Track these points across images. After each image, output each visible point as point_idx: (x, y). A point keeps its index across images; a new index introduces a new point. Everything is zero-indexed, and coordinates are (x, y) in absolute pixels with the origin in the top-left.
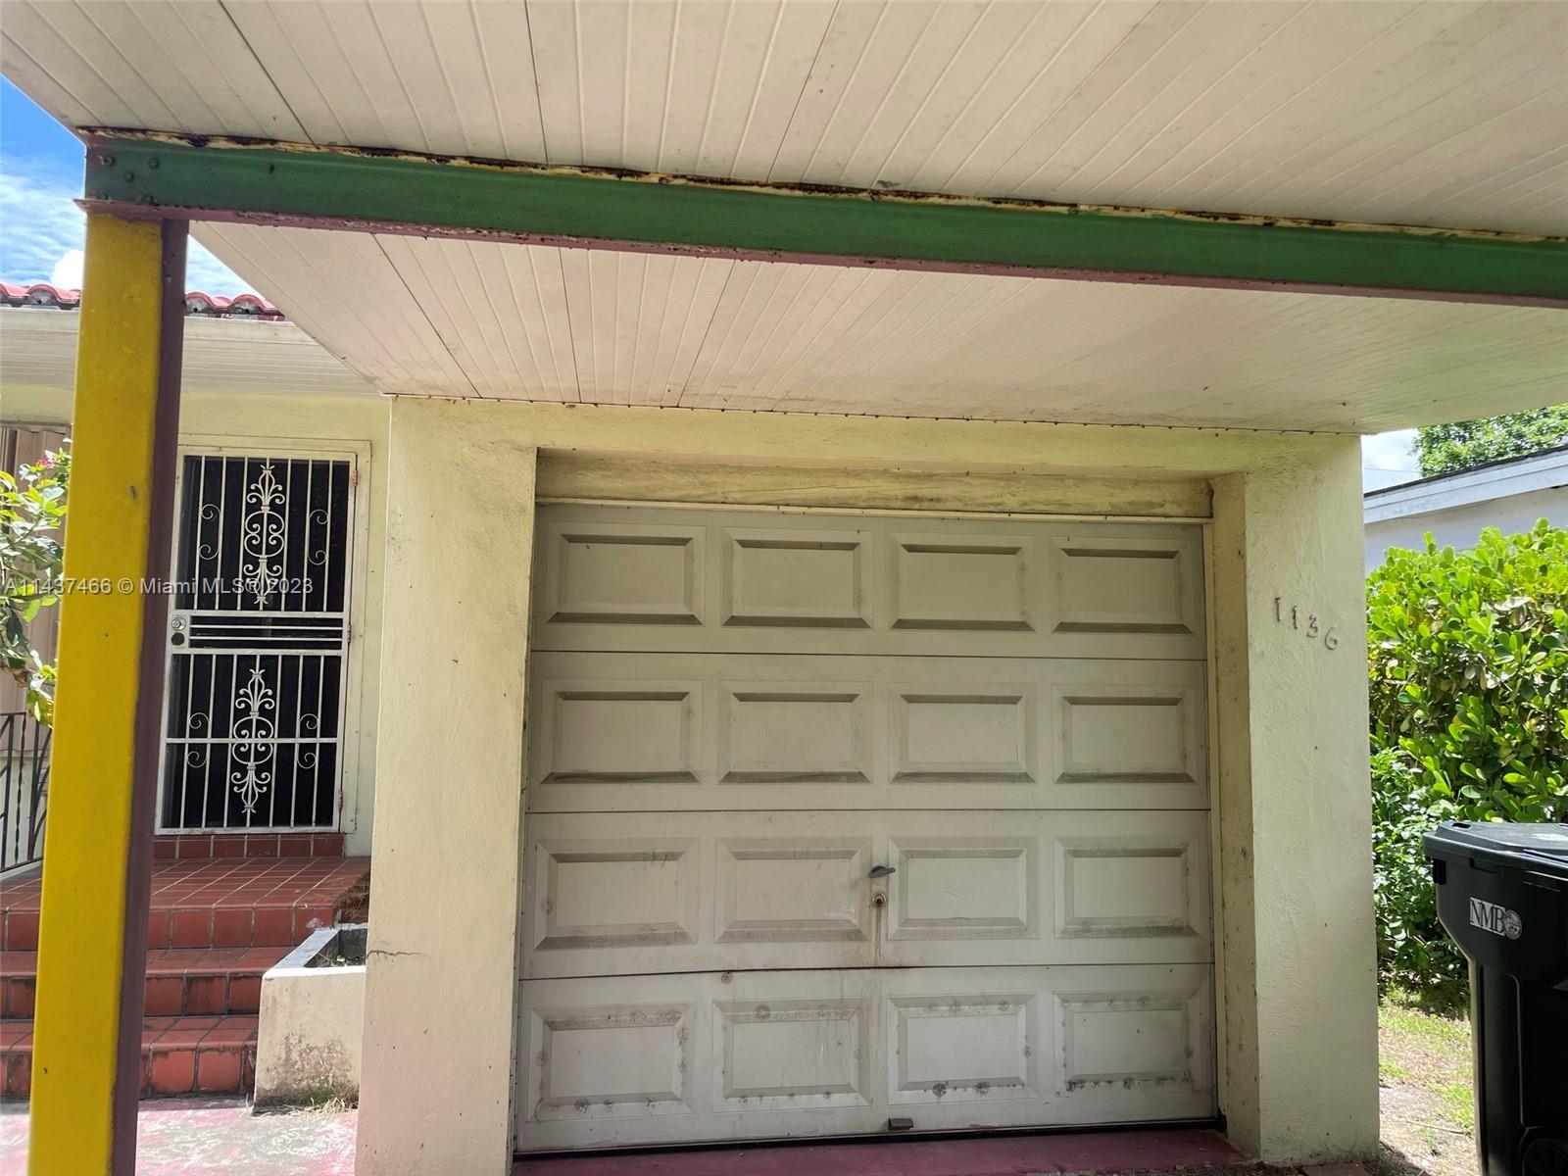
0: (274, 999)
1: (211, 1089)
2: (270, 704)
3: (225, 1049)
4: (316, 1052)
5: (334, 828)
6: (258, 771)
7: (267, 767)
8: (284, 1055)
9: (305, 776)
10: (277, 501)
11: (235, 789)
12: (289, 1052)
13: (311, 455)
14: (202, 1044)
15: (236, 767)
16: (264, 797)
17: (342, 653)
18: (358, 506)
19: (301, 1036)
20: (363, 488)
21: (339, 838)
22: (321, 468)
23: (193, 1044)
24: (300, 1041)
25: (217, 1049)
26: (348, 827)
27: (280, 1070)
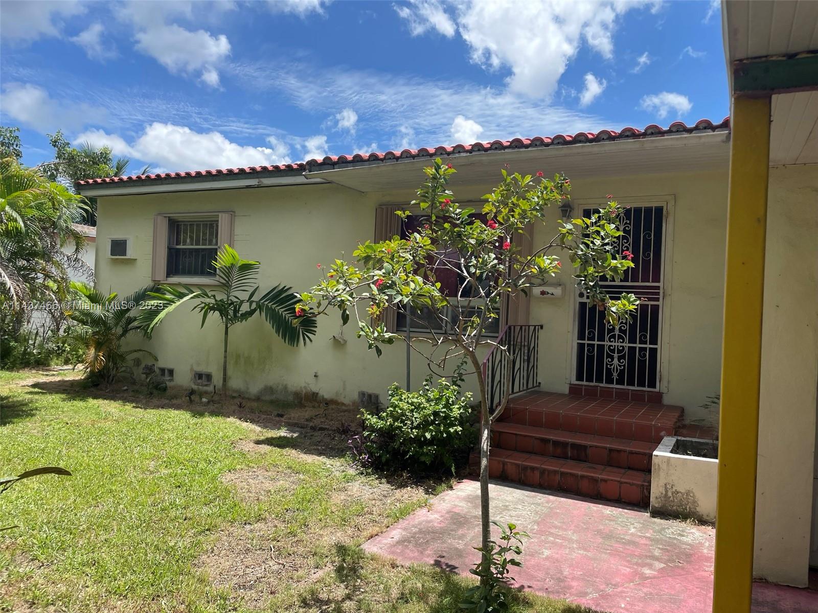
0: (659, 466)
1: (627, 501)
2: (624, 327)
3: (633, 484)
4: (680, 494)
5: (657, 390)
6: (619, 358)
7: (623, 357)
8: (664, 492)
9: (642, 363)
10: (627, 228)
11: (609, 366)
12: (667, 491)
13: (643, 204)
14: (622, 480)
15: (609, 356)
16: (622, 372)
17: (660, 303)
18: (668, 229)
19: (672, 485)
20: (671, 219)
21: (660, 395)
22: (648, 210)
23: (619, 479)
24: (672, 488)
25: (629, 484)
26: (664, 390)
27: (663, 499)
